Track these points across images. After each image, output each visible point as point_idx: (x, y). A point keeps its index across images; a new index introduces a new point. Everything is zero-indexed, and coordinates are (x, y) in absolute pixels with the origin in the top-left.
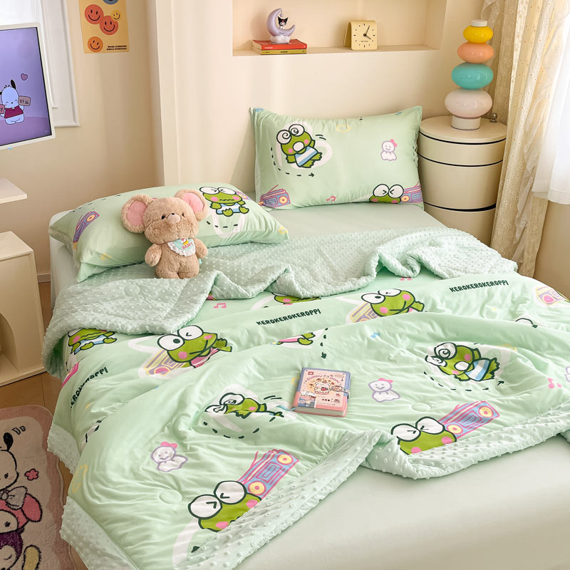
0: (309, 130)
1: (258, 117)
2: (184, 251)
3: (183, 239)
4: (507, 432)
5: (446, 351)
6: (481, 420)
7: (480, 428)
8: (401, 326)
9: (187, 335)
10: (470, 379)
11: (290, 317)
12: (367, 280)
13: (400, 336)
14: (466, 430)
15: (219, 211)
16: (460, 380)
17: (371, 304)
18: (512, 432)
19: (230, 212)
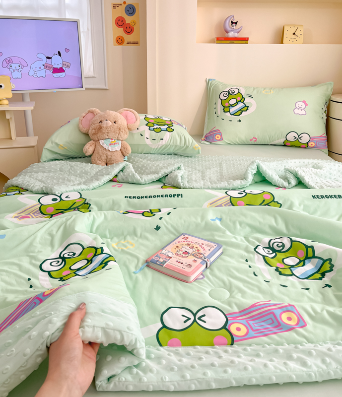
0: (243, 92)
1: (211, 84)
2: (110, 147)
3: (112, 139)
4: (303, 352)
5: (281, 244)
6: (279, 326)
7: (274, 336)
8: (245, 215)
9: (66, 197)
10: (293, 274)
11: (154, 197)
12: (241, 183)
13: (241, 224)
14: (252, 333)
15: (152, 128)
16: (281, 274)
17: (231, 197)
18: (309, 354)
19: (160, 130)
